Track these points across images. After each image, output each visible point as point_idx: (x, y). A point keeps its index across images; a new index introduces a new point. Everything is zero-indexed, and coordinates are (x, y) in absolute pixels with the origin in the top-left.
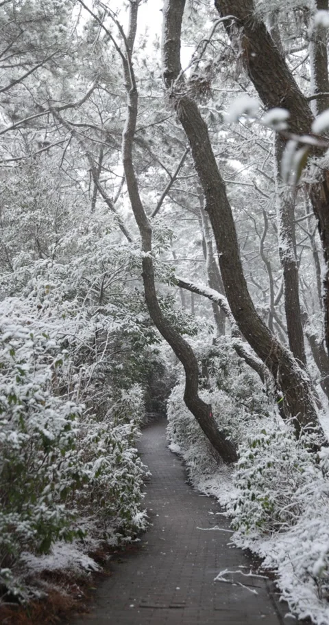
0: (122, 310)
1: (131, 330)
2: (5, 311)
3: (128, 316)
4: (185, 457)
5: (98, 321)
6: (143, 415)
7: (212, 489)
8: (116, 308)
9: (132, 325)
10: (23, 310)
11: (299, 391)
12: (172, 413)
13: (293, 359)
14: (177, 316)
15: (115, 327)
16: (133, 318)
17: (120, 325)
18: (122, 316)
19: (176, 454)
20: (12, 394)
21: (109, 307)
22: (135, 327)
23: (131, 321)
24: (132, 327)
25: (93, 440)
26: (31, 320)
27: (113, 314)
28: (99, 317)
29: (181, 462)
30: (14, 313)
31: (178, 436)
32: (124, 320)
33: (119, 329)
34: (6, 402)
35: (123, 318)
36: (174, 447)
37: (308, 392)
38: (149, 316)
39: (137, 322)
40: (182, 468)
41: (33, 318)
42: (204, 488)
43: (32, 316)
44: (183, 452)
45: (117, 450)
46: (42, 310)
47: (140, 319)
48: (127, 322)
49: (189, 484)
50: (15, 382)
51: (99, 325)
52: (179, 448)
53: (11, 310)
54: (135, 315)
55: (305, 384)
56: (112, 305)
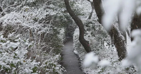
0: (56, 7)
1: (59, 15)
2: (11, 18)
3: (58, 10)
4: (80, 56)
5: (47, 11)
6: (65, 38)
7: (88, 72)
8: (54, 6)
9: (60, 13)
10: (18, 17)
11: (121, 44)
12: (75, 40)
13: (119, 31)
14: (76, 9)
15: (54, 14)
16: (60, 10)
17: (56, 13)
18: (56, 10)
19: (76, 55)
20: (12, 63)
21: (51, 6)
22: (61, 14)
23: (59, 12)
24: (60, 14)
25: (44, 67)
26: (20, 22)
27: (53, 9)
28: (48, 10)
29: (78, 58)
30: (14, 19)
31: (77, 49)
32: (57, 11)
33: (55, 15)
34: (10, 67)
35: (57, 10)
36: (75, 52)
37: (124, 44)
38: (66, 9)
39: (62, 12)
40: (78, 61)
41: (21, 21)
42: (86, 71)
43: (21, 20)
44: (79, 54)
45: (53, 67)
46: (25, 18)
47: (63, 11)
48: (58, 12)
49: (80, 69)
50: (13, 58)
51: (48, 13)
52: (77, 52)
53: (13, 18)
54: (61, 9)
55: (123, 41)
56: (52, 5)
